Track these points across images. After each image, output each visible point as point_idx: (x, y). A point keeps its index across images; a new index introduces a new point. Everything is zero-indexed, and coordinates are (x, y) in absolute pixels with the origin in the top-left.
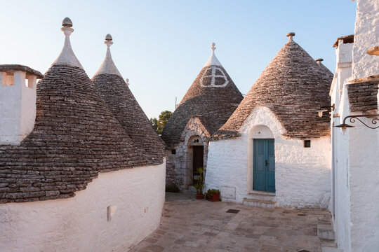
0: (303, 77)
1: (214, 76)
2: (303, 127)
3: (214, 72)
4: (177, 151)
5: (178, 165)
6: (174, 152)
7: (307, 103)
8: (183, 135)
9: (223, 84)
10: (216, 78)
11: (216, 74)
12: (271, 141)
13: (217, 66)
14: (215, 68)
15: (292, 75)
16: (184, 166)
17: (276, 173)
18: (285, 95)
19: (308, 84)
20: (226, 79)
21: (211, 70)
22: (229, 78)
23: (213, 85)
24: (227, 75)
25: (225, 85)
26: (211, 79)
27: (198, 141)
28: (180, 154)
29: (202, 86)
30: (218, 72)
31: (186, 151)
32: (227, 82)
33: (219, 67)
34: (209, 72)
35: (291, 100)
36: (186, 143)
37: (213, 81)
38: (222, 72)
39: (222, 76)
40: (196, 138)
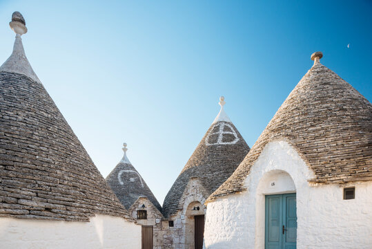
0: (338, 102)
1: (221, 132)
2: (341, 168)
3: (221, 128)
4: (175, 223)
5: (176, 240)
6: (171, 224)
7: (346, 134)
8: (181, 202)
9: (231, 141)
10: (223, 135)
11: (224, 131)
12: (290, 197)
13: (226, 122)
14: (224, 124)
15: (322, 99)
16: (183, 240)
17: (298, 244)
18: (312, 126)
19: (346, 110)
20: (236, 136)
21: (219, 126)
22: (240, 136)
23: (220, 142)
24: (237, 132)
25: (234, 142)
26: (218, 136)
27: (198, 209)
28: (179, 227)
29: (207, 144)
30: (226, 129)
31: (184, 222)
32: (237, 140)
33: (229, 123)
34: (217, 129)
35: (322, 132)
36: (185, 211)
37: (221, 138)
38: (232, 128)
39: (231, 133)
40: (196, 206)
